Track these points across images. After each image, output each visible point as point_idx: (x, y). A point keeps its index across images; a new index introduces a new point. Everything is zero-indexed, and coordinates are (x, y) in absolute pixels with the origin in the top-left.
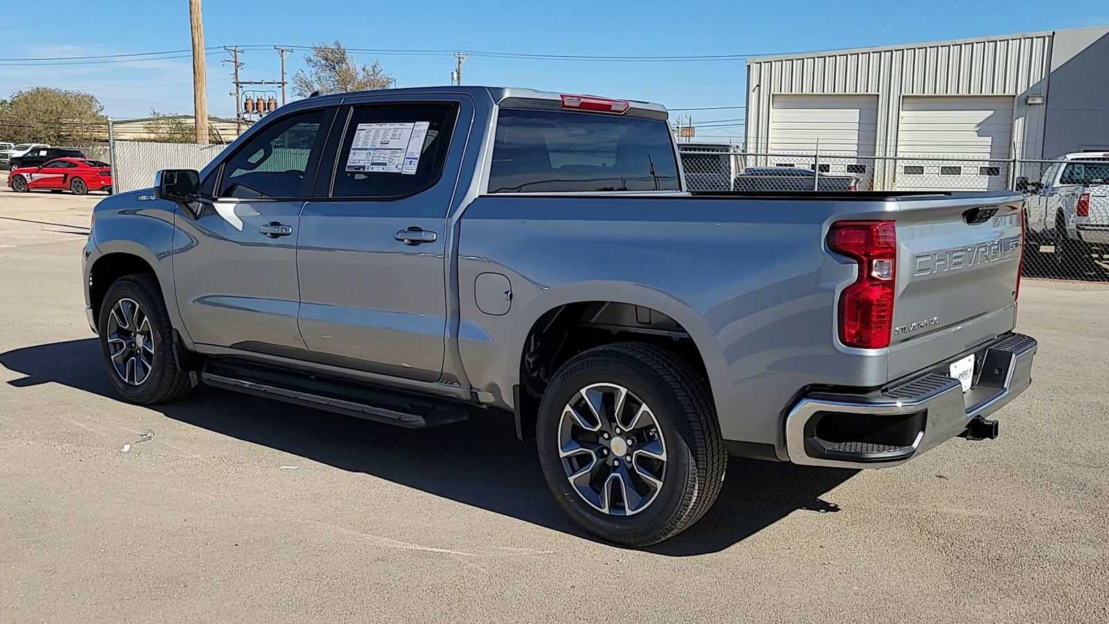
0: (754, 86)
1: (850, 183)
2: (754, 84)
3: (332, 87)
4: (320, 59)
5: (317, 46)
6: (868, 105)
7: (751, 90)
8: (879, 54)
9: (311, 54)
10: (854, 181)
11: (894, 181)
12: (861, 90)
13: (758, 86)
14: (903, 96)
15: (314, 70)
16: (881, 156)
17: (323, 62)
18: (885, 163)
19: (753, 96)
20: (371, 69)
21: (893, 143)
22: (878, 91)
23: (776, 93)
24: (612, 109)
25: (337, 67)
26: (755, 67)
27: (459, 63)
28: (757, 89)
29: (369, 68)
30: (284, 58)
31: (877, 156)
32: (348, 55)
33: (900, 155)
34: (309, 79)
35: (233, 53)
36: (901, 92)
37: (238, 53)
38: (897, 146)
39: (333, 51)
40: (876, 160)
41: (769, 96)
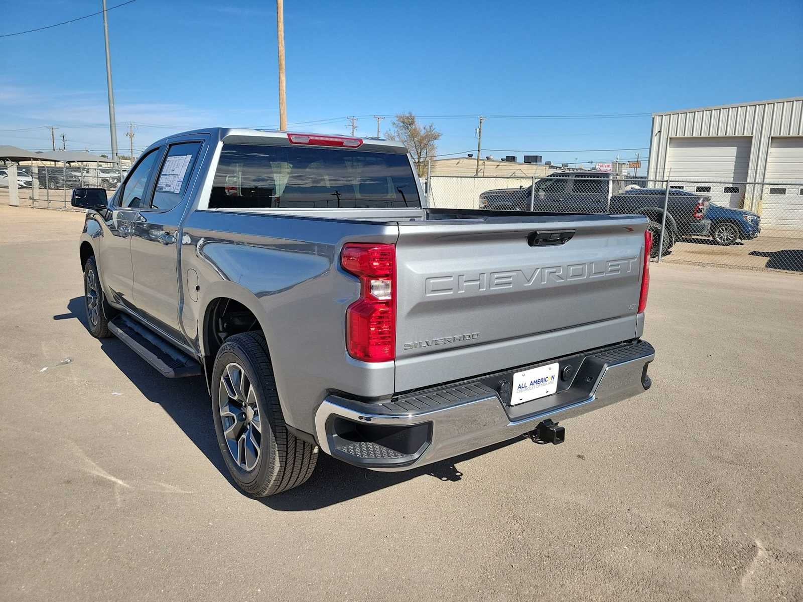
0: (657, 132)
1: (699, 200)
2: (656, 130)
3: (406, 139)
4: (400, 122)
5: (399, 115)
6: (744, 144)
7: (654, 134)
8: (754, 107)
9: (395, 120)
10: (702, 199)
11: (761, 200)
12: (738, 134)
13: (659, 132)
14: (772, 138)
15: (396, 129)
16: (751, 182)
17: (402, 124)
18: (754, 187)
19: (655, 139)
20: (429, 127)
21: (762, 172)
22: (752, 134)
23: (672, 136)
24: (344, 145)
25: (409, 127)
26: (658, 119)
27: (481, 122)
28: (659, 134)
29: (428, 128)
30: (379, 122)
31: (748, 181)
32: (416, 120)
33: (767, 181)
34: (393, 135)
35: (352, 121)
36: (770, 134)
37: (354, 121)
38: (764, 174)
39: (408, 118)
40: (747, 185)
41: (667, 138)
